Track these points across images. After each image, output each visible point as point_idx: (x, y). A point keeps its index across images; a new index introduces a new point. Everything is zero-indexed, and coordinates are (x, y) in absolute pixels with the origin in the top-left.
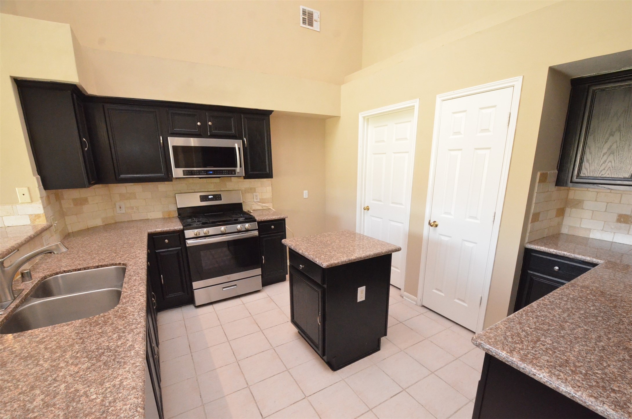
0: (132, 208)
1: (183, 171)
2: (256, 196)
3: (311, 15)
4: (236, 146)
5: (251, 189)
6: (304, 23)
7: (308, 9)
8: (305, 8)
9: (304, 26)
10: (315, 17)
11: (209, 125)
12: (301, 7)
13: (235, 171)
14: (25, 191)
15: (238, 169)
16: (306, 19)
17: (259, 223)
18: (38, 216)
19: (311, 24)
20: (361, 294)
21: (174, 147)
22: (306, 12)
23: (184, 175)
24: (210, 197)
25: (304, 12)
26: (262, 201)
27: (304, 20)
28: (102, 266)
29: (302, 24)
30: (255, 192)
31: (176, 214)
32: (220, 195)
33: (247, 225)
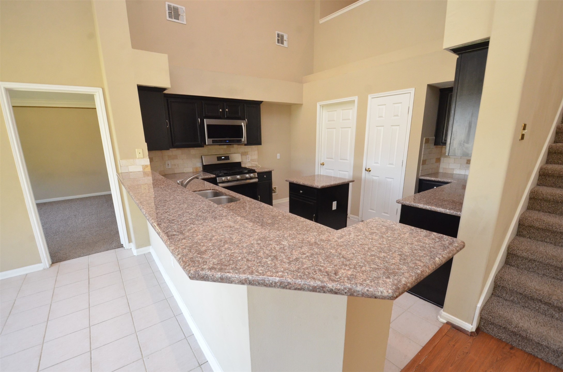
0: (175, 165)
1: (213, 140)
2: (248, 157)
3: (282, 36)
4: (243, 124)
5: (245, 152)
6: (278, 42)
7: (280, 33)
8: (279, 32)
9: (278, 44)
10: (285, 38)
11: (226, 111)
12: (277, 32)
13: (241, 140)
14: (141, 151)
15: (243, 140)
16: (279, 39)
17: (259, 174)
18: (146, 166)
19: (282, 43)
20: (334, 206)
21: (208, 126)
22: (279, 35)
23: (213, 143)
24: (223, 158)
25: (278, 35)
26: (252, 160)
27: (278, 40)
28: (202, 190)
29: (277, 44)
30: (248, 155)
31: (201, 169)
32: (229, 156)
33: (252, 175)
